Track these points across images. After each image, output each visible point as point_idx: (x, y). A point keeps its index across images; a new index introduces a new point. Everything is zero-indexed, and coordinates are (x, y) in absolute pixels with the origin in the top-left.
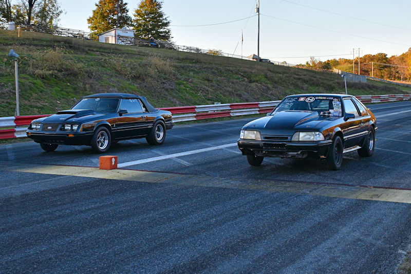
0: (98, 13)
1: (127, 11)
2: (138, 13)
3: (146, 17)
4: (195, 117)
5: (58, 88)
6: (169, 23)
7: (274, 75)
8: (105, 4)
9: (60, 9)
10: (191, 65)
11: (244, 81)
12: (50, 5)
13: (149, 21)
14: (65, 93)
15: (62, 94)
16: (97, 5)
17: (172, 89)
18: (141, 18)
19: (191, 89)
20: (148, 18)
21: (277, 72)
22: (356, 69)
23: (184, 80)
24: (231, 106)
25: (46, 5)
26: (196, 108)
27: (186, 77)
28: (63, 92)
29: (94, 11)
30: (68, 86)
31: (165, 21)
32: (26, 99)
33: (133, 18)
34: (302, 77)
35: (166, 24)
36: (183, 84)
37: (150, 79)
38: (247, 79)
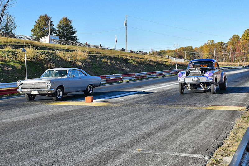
0: (37, 26)
1: (53, 25)
2: (59, 26)
3: (63, 28)
4: (106, 81)
5: (34, 68)
6: (76, 31)
7: (138, 59)
8: (41, 21)
9: (16, 25)
10: (96, 55)
11: (123, 62)
12: (10, 22)
13: (65, 31)
14: (38, 70)
15: (37, 71)
16: (36, 22)
17: (89, 67)
18: (60, 29)
19: (99, 67)
20: (64, 29)
21: (139, 58)
22: (176, 55)
23: (94, 63)
24: (122, 75)
25: (8, 22)
26: (106, 76)
27: (95, 61)
28: (37, 70)
29: (35, 26)
30: (39, 66)
31: (74, 31)
32: (20, 73)
33: (57, 29)
34: (152, 60)
35: (75, 32)
36: (94, 65)
37: (78, 62)
38: (125, 61)
